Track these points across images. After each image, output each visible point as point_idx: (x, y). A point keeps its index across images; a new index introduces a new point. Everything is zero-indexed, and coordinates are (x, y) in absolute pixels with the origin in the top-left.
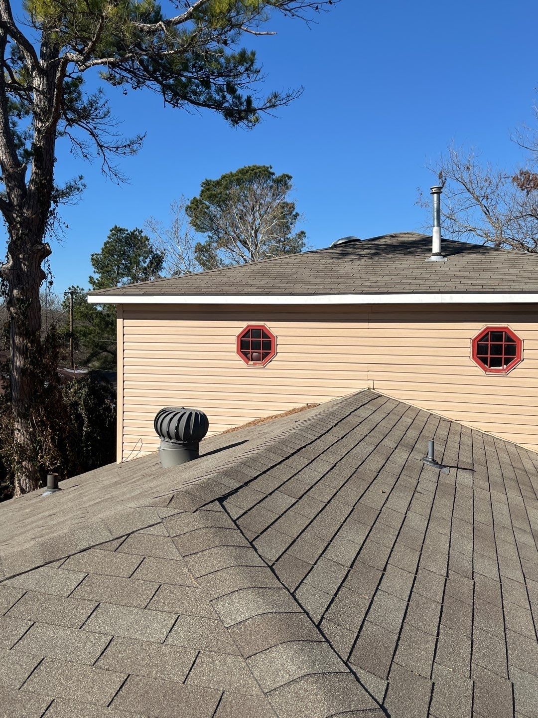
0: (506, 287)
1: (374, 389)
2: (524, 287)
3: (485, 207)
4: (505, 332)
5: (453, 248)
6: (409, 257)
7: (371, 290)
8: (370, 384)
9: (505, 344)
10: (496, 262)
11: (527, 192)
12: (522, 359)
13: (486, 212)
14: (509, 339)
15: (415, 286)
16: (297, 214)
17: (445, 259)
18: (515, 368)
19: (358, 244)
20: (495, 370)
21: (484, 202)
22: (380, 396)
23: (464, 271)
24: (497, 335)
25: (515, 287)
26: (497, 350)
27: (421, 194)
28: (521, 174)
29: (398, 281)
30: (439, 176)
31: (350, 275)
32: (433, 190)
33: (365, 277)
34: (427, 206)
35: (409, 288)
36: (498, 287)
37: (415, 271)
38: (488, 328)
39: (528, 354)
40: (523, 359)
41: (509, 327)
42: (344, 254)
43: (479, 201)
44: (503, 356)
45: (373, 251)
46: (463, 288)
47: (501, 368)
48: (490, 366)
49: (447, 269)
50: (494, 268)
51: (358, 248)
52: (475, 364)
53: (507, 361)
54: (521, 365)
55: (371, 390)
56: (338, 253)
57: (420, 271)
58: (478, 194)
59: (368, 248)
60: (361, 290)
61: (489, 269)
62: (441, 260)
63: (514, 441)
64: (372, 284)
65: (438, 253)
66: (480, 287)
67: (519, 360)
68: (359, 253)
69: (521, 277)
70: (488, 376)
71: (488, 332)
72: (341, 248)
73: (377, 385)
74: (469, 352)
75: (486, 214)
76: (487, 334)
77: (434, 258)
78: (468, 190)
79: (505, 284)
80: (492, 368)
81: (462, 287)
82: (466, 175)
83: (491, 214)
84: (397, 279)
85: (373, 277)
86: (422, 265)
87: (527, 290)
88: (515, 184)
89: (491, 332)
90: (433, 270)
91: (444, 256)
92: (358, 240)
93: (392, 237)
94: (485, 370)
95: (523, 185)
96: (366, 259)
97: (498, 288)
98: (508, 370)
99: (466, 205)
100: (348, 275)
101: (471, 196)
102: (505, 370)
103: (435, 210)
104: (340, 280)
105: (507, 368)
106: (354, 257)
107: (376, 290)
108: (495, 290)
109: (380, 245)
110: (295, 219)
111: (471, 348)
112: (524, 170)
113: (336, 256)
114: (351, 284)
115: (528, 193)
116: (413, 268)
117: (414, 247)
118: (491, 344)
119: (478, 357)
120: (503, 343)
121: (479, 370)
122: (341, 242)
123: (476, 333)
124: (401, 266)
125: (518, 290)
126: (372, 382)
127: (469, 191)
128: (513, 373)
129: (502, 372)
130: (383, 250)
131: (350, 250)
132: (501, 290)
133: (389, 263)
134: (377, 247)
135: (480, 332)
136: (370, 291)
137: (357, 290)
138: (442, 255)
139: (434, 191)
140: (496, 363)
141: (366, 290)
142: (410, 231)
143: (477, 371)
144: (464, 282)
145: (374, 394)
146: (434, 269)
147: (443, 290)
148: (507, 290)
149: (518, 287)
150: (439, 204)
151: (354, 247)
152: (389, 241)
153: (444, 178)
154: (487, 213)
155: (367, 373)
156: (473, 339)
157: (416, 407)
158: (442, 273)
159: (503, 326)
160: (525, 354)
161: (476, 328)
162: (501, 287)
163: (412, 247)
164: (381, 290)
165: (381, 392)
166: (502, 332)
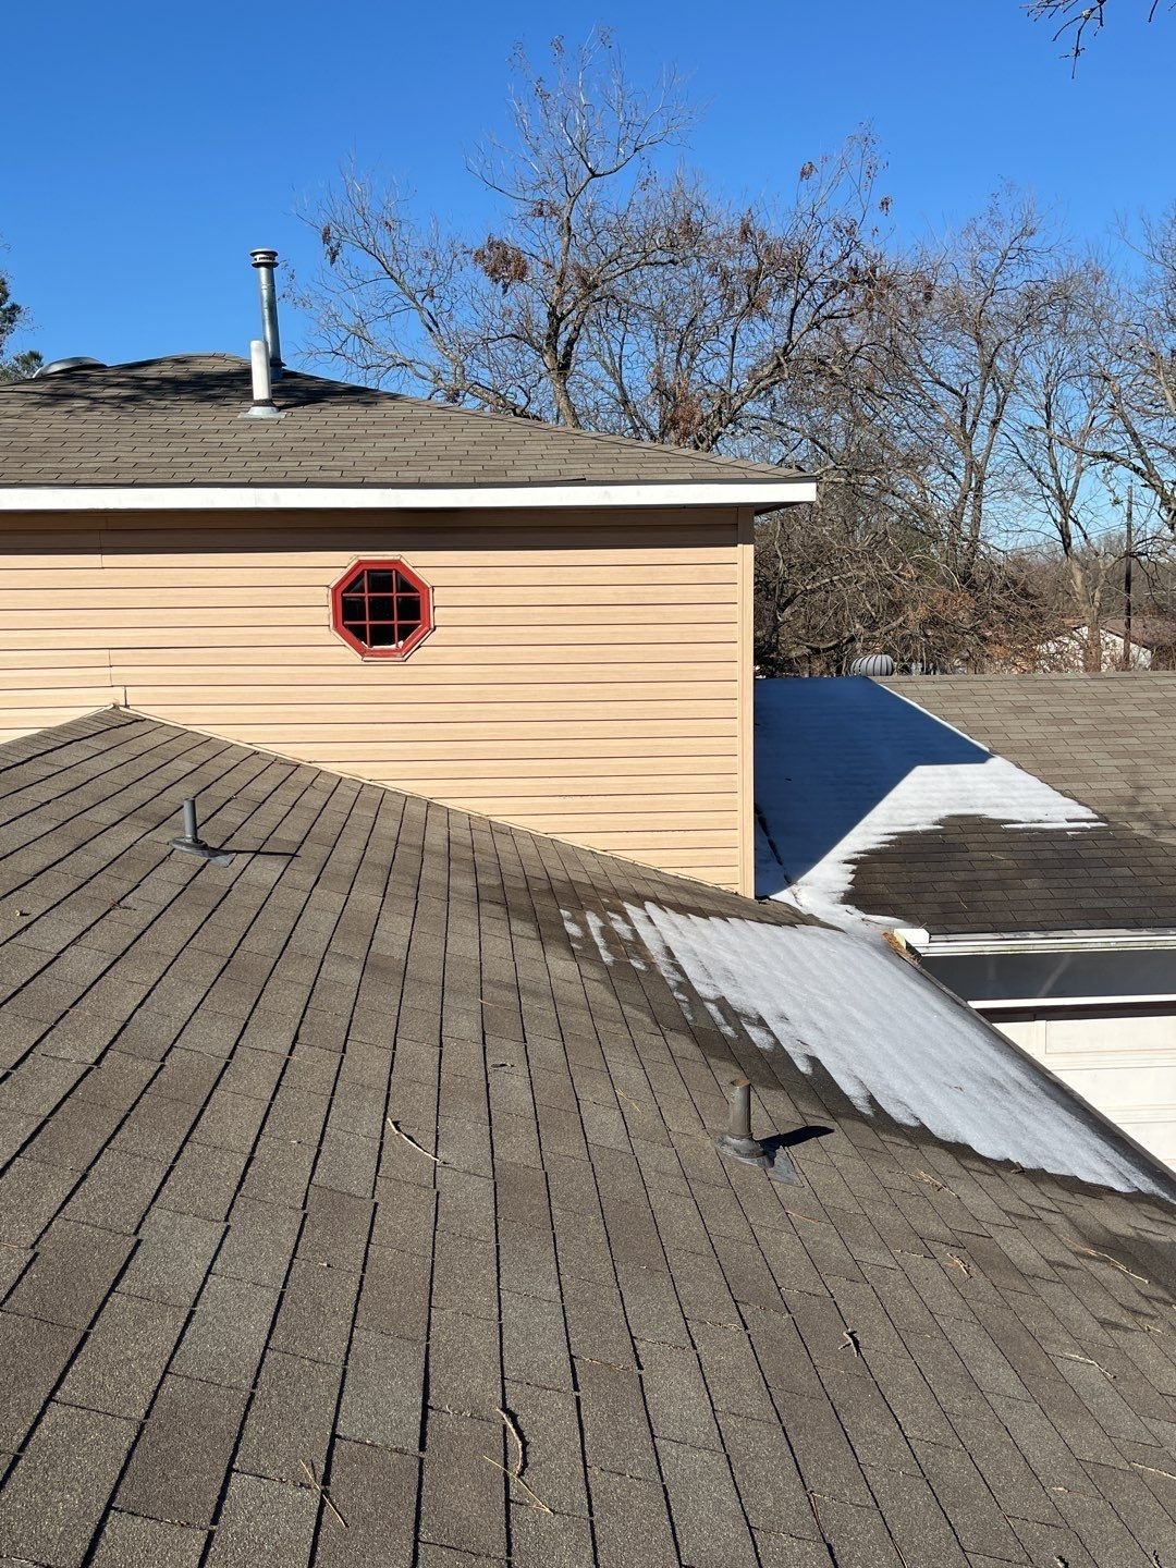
0: (389, 474)
1: (127, 706)
2: (425, 474)
3: (429, 314)
4: (397, 572)
5: (307, 391)
6: (206, 407)
7: (99, 477)
8: (117, 696)
9: (398, 597)
10: (385, 424)
11: (503, 287)
12: (432, 626)
13: (431, 324)
14: (405, 586)
15: (201, 470)
16: (14, 308)
17: (282, 415)
18: (419, 647)
19: (95, 375)
20: (381, 651)
21: (428, 305)
22: (137, 721)
23: (313, 440)
24: (382, 578)
25: (407, 474)
26: (381, 608)
27: (293, 277)
28: (491, 246)
29: (164, 460)
30: (324, 237)
31: (56, 445)
32: (258, 257)
33: (91, 449)
34: (308, 306)
35: (186, 475)
36: (372, 474)
37: (210, 438)
38: (360, 563)
39: (445, 615)
40: (435, 627)
41: (402, 560)
42: (57, 398)
43: (414, 300)
44: (396, 622)
45: (125, 392)
46: (300, 476)
47: (393, 646)
48: (372, 644)
49: (280, 435)
50: (376, 436)
51: (94, 384)
52: (340, 640)
53: (405, 632)
54: (432, 639)
55: (122, 709)
56: (40, 394)
57: (217, 439)
58: (412, 284)
59: (118, 385)
60: (73, 477)
61: (366, 436)
62: (271, 416)
63: (427, 795)
64: (104, 464)
65: (266, 400)
66: (338, 474)
67: (426, 628)
68: (92, 395)
69: (426, 454)
70: (367, 664)
71: (363, 571)
72: (54, 382)
73: (134, 696)
74: (325, 615)
75: (431, 330)
76: (360, 576)
77: (257, 412)
78: (389, 273)
79: (387, 469)
80: (375, 647)
81: (300, 474)
82: (383, 240)
83: (443, 332)
84: (164, 455)
85: (111, 449)
86: (229, 427)
87: (428, 481)
88: (480, 267)
89: (369, 571)
90: (247, 437)
91: (280, 408)
92: (103, 366)
93: (178, 361)
94: (362, 653)
95: (495, 270)
96: (106, 408)
97: (373, 477)
98: (407, 651)
99: (388, 309)
100: (52, 445)
101: (396, 288)
102: (400, 651)
103: (265, 305)
104: (31, 454)
105: (404, 646)
106: (78, 403)
107: (109, 478)
108: (366, 480)
109: (147, 379)
110: (11, 321)
111: (331, 605)
112: (496, 239)
113: (37, 399)
114: (54, 465)
115: (505, 286)
116: (207, 432)
117: (224, 386)
118: (369, 597)
119: (346, 626)
120: (395, 594)
121: (349, 653)
122: (57, 368)
123: (339, 575)
124: (182, 427)
125: (412, 480)
126: (121, 690)
127: (392, 277)
128: (418, 656)
129: (395, 656)
130: (149, 390)
131: (74, 387)
132: (375, 480)
133: (157, 419)
134: (139, 383)
135: (345, 571)
136: (93, 481)
137: (64, 479)
138: (275, 406)
139: (258, 261)
140: (382, 636)
141: (85, 478)
142: (219, 352)
143: (345, 655)
144: (308, 463)
145: (126, 716)
146: (250, 436)
147: (258, 480)
148: (389, 480)
149: (413, 474)
150: (274, 290)
151: (84, 380)
152: (169, 371)
153: (334, 243)
154: (434, 328)
155: (107, 670)
156: (332, 586)
157: (224, 739)
158: (265, 445)
159: (391, 558)
160: (439, 616)
161: (337, 564)
162: (379, 474)
163: (218, 386)
164: (122, 479)
165: (144, 712)
166: (391, 571)
